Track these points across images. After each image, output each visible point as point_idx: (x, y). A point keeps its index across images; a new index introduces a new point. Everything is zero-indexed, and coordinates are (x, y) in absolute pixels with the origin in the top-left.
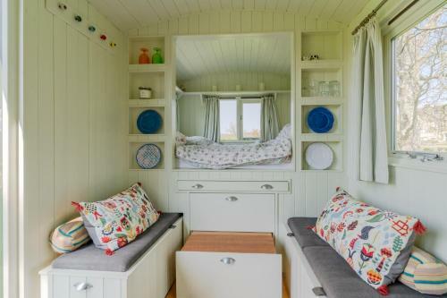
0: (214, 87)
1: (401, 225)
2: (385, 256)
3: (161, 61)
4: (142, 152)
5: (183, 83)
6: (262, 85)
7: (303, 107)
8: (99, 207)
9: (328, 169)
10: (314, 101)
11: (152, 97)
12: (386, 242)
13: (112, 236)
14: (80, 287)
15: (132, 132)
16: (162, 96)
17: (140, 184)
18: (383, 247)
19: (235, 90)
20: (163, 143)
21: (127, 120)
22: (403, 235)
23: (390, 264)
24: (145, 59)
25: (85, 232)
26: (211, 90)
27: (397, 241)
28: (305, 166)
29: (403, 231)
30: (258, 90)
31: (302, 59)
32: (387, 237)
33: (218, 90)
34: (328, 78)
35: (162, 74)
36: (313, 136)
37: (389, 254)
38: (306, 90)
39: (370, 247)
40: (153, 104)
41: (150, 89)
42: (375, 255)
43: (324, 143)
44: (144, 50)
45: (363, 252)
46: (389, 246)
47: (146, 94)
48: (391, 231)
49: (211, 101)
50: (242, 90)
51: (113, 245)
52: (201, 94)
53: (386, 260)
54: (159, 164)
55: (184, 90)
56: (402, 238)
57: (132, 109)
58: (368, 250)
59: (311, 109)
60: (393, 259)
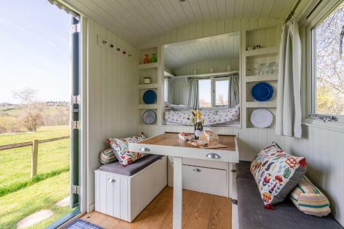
0: (195, 72)
1: (292, 160)
2: (277, 181)
3: (156, 61)
4: (146, 115)
5: (174, 71)
6: (229, 68)
7: (247, 83)
8: (119, 141)
9: (268, 127)
10: (256, 79)
11: (151, 83)
12: (279, 172)
13: (125, 155)
14: (110, 180)
15: (140, 103)
16: (156, 82)
17: (142, 133)
18: (277, 174)
19: (209, 73)
20: (156, 109)
21: (138, 96)
22: (292, 167)
23: (281, 187)
24: (147, 61)
25: (114, 155)
26: (193, 74)
27: (287, 171)
28: (250, 125)
29: (292, 165)
30: (226, 71)
31: (247, 50)
32: (280, 168)
33: (197, 73)
34: (268, 61)
35: (156, 69)
36: (256, 104)
37: (280, 180)
38: (250, 71)
39: (270, 175)
40: (151, 87)
41: (150, 78)
42: (271, 181)
43: (266, 108)
44: (147, 56)
45: (265, 179)
46: (281, 174)
47: (147, 81)
48: (284, 164)
49: (193, 81)
50: (214, 72)
51: (125, 162)
52: (186, 77)
53: (278, 185)
54: (155, 122)
55: (175, 75)
56: (291, 169)
57: (140, 90)
58: (268, 178)
59: (255, 84)
60: (283, 183)
